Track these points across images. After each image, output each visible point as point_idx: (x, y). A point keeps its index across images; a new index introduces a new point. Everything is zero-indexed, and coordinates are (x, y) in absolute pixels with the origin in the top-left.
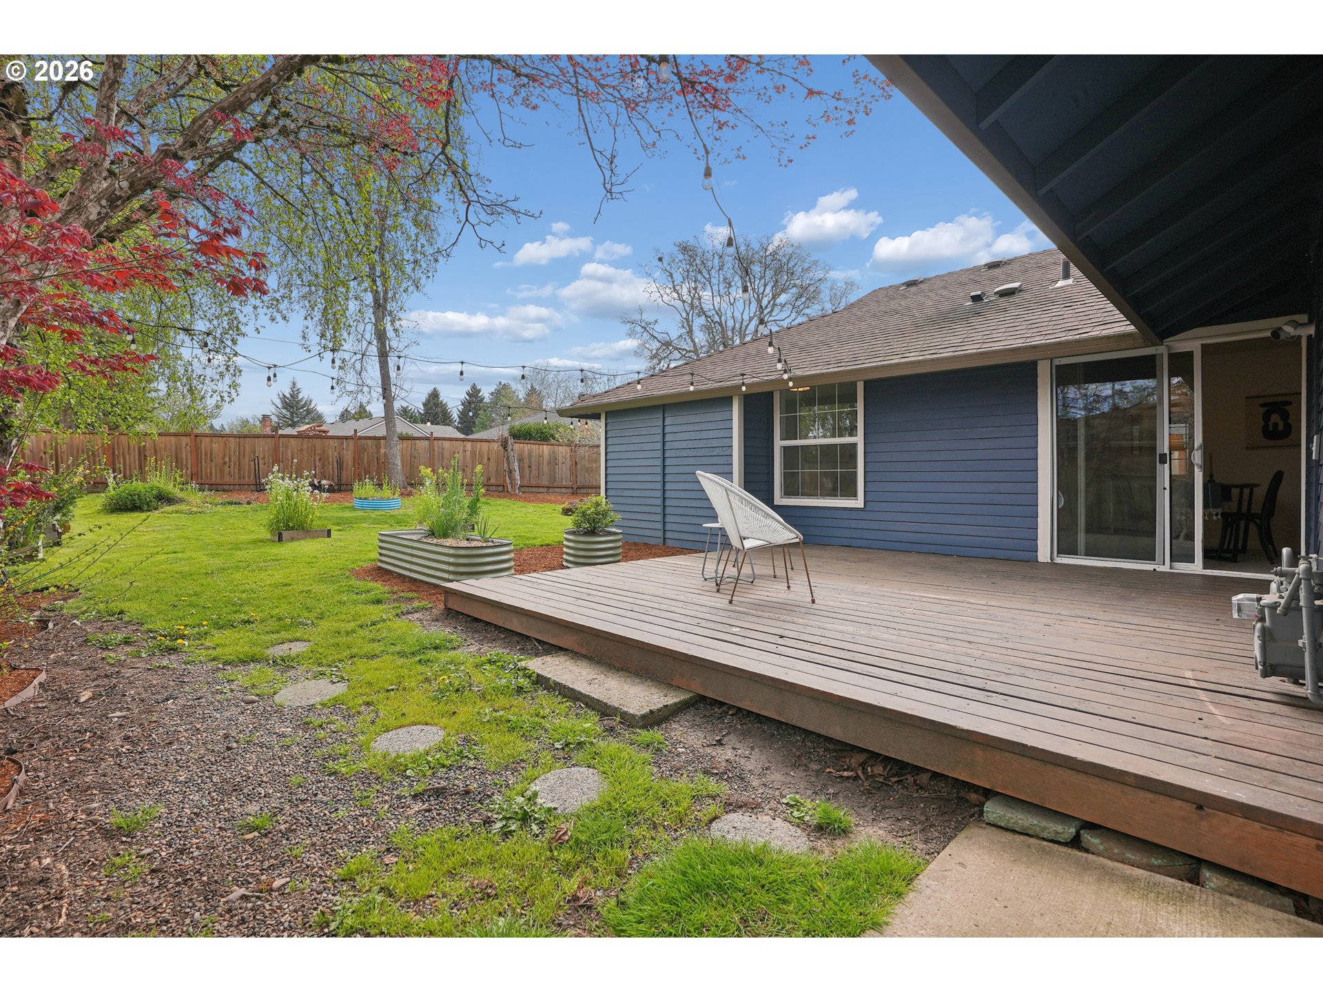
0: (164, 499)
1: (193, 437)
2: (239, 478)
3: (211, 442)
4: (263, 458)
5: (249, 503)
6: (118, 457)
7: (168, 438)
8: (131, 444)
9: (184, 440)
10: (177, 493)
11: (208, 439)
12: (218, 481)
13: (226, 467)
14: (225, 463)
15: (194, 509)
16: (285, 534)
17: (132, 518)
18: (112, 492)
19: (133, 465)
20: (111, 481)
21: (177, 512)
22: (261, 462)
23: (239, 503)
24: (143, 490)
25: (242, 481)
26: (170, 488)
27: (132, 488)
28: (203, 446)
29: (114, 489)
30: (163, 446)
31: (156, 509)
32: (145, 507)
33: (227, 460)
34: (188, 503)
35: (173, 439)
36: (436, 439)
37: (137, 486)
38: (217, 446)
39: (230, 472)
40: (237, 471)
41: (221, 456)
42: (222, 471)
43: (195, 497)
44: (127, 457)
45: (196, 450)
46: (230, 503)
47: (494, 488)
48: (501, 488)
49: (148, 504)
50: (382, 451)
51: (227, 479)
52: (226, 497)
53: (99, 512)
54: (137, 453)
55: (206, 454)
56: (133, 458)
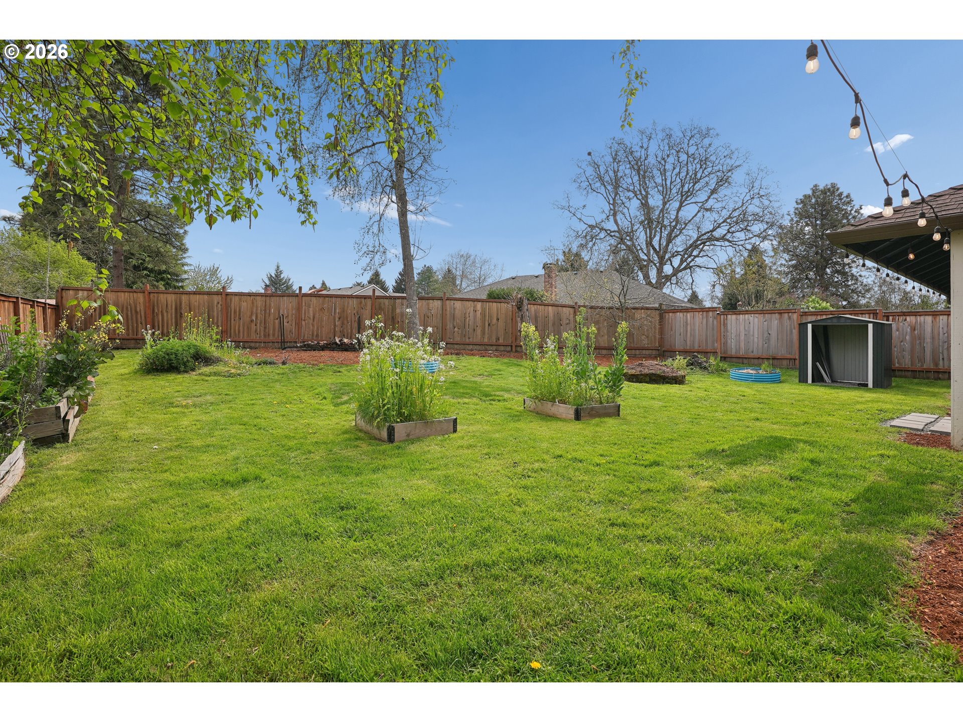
0: (201, 358)
1: (224, 296)
2: (265, 336)
3: (240, 300)
4: (287, 317)
5: (284, 363)
6: (157, 315)
7: (201, 296)
8: (169, 303)
9: (216, 299)
10: (215, 352)
11: (237, 298)
12: (246, 339)
13: (253, 325)
14: (252, 321)
15: (233, 371)
16: (400, 429)
17: (168, 381)
18: (150, 351)
19: (170, 322)
20: (148, 337)
21: (215, 374)
22: (285, 321)
23: (274, 363)
24: (180, 349)
25: (267, 340)
26: (208, 346)
27: (169, 347)
28: (233, 305)
29: (152, 347)
30: (197, 304)
31: (193, 370)
32: (182, 368)
33: (254, 318)
34: (226, 363)
35: (206, 297)
36: (448, 299)
37: (174, 343)
38: (245, 305)
39: (256, 331)
40: (262, 329)
41: (249, 314)
42: (249, 329)
43: (232, 357)
44: (165, 314)
45: (226, 307)
46: (265, 363)
47: (502, 348)
48: (509, 349)
49: (185, 364)
50: (398, 311)
51: (253, 337)
52: (260, 356)
53: (135, 372)
54: (174, 310)
55: (235, 312)
56: (170, 316)
